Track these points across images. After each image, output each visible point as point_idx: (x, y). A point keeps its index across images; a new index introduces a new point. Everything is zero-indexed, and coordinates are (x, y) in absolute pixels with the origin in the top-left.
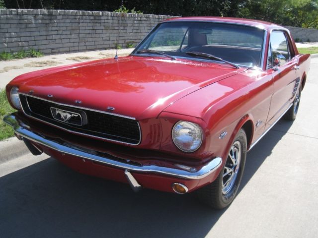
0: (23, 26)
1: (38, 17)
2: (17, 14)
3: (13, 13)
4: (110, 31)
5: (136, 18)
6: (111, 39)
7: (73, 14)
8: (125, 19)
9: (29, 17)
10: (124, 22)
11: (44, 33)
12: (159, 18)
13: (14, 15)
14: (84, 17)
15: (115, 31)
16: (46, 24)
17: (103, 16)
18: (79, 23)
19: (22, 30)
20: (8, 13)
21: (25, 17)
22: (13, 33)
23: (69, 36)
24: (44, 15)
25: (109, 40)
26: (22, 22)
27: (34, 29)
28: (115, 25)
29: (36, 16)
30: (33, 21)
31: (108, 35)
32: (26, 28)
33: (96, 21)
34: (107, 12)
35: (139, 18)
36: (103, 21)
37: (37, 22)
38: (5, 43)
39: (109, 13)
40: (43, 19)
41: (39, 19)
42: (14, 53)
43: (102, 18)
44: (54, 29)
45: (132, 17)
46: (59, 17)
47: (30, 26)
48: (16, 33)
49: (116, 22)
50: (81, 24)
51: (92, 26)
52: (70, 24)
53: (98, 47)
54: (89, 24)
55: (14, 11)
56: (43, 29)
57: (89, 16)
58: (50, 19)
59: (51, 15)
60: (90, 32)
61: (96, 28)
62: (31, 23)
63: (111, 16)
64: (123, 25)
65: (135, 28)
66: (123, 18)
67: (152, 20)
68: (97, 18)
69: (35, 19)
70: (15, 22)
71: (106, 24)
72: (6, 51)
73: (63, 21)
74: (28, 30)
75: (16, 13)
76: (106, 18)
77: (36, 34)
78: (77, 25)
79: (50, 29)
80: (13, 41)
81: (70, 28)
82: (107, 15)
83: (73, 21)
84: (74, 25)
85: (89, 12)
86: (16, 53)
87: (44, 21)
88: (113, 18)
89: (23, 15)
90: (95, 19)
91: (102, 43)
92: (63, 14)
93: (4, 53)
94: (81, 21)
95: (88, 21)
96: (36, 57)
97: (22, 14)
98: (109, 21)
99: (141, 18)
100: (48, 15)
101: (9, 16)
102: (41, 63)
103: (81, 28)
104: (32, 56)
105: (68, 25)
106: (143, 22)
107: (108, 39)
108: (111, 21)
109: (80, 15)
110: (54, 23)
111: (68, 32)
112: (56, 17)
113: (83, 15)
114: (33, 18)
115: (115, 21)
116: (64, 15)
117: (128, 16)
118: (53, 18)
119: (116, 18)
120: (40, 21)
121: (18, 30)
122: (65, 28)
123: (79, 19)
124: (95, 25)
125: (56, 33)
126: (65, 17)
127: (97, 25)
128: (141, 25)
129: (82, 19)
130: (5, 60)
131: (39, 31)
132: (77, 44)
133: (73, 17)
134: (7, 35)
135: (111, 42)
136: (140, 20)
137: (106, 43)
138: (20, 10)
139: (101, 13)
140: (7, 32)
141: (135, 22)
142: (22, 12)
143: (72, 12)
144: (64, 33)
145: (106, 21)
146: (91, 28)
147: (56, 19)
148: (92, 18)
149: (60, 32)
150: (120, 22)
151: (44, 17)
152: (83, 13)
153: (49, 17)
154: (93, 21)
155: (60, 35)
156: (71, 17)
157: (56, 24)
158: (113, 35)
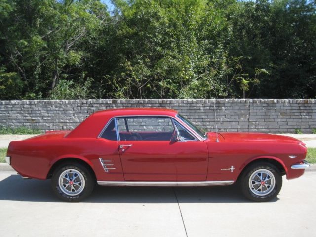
0: (193, 111)
1: (206, 105)
2: (188, 102)
3: (184, 102)
4: (287, 117)
6: (289, 124)
7: (242, 102)
8: (310, 105)
9: (198, 105)
10: (308, 108)
11: (211, 117)
14: (255, 104)
15: (293, 117)
16: (214, 110)
17: (278, 102)
18: (249, 109)
19: (191, 114)
20: (180, 102)
23: (238, 120)
24: (212, 103)
25: (287, 125)
26: (191, 108)
27: (203, 114)
28: (294, 111)
30: (202, 108)
31: (285, 120)
32: (195, 112)
33: (269, 108)
36: (278, 107)
37: (206, 108)
39: (287, 100)
40: (211, 106)
43: (277, 105)
44: (222, 113)
46: (226, 105)
47: (198, 111)
49: (297, 108)
50: (251, 110)
51: (266, 112)
52: (239, 110)
53: (272, 130)
54: (261, 110)
56: (211, 114)
57: (261, 103)
58: (218, 107)
59: (218, 103)
60: (263, 117)
61: (269, 113)
62: (200, 109)
63: (289, 103)
64: (305, 111)
66: (306, 105)
68: (271, 105)
69: (204, 106)
70: (186, 108)
71: (282, 110)
73: (231, 107)
74: (196, 114)
75: (186, 102)
76: (282, 104)
77: (204, 117)
78: (246, 111)
79: (218, 113)
81: (238, 113)
82: (283, 102)
83: (242, 108)
84: (242, 111)
85: (261, 99)
87: (212, 108)
88: (292, 104)
89: (192, 103)
90: (268, 106)
91: (278, 127)
92: (231, 102)
94: (251, 108)
95: (260, 108)
98: (286, 108)
100: (216, 103)
101: (180, 104)
103: (251, 114)
105: (237, 111)
107: (285, 124)
108: (290, 108)
109: (250, 103)
110: (222, 109)
111: (237, 117)
113: (254, 102)
114: (201, 105)
115: (294, 108)
117: (313, 102)
118: (220, 105)
119: (296, 105)
120: (208, 108)
122: (233, 113)
123: (250, 106)
124: (268, 110)
125: (224, 117)
126: (233, 105)
127: (271, 111)
129: (253, 106)
131: (207, 115)
132: (247, 127)
133: (242, 104)
135: (287, 127)
137: (284, 127)
138: (190, 100)
139: (275, 100)
142: (192, 101)
143: (241, 100)
144: (232, 117)
145: (282, 107)
146: (264, 114)
147: (224, 106)
148: (264, 105)
149: (229, 116)
150: (302, 108)
151: (212, 105)
152: (254, 101)
153: (217, 105)
154: (266, 107)
155: (228, 118)
156: (240, 104)
157: (224, 110)
158: (292, 120)
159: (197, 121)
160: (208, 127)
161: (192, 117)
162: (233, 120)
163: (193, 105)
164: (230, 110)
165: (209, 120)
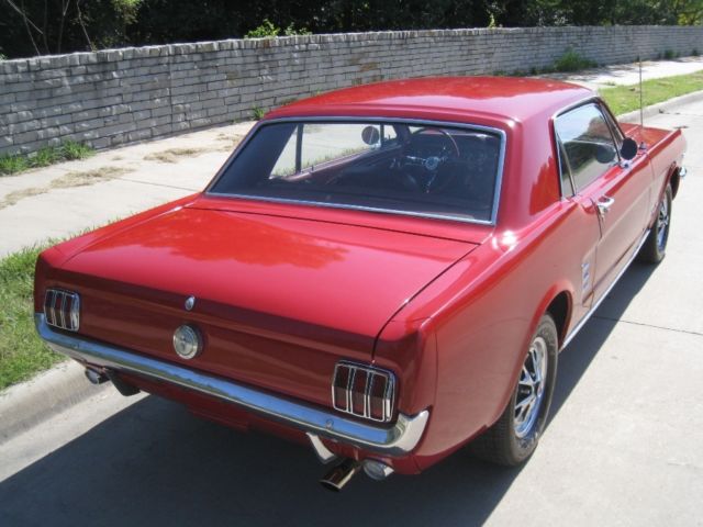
0: (45, 94)
1: (75, 72)
2: (29, 70)
3: (20, 68)
4: (240, 82)
5: (297, 47)
6: (243, 100)
7: (154, 54)
8: (272, 51)
9: (56, 74)
10: (270, 58)
11: (93, 104)
12: (348, 42)
13: (23, 72)
14: (179, 59)
15: (250, 81)
16: (95, 83)
17: (220, 50)
18: (168, 73)
19: (42, 104)
20: (8, 70)
21: (46, 73)
22: (24, 113)
23: (148, 105)
24: (89, 64)
25: (240, 101)
26: (40, 85)
27: (70, 99)
28: (249, 67)
29: (70, 69)
30: (66, 82)
31: (235, 91)
32: (51, 97)
33: (206, 64)
34: (230, 40)
35: (304, 46)
36: (221, 62)
37: (75, 81)
38: (8, 135)
39: (234, 41)
40: (86, 74)
41: (78, 75)
42: (30, 156)
43: (220, 55)
44: (113, 92)
45: (286, 45)
46: (121, 66)
47: (58, 92)
48: (30, 110)
49: (253, 60)
50: (172, 75)
51: (199, 76)
52: (149, 78)
53: (215, 120)
54: (191, 73)
55: (22, 64)
56: (91, 95)
57: (189, 54)
58: (104, 72)
59: (103, 62)
60: (196, 89)
61: (206, 79)
62: (61, 86)
63: (240, 49)
64: (267, 66)
65: (295, 68)
66: (267, 51)
67: (333, 46)
68: (209, 57)
69: (71, 76)
70: (26, 87)
71: (229, 68)
72: (11, 154)
73: (132, 72)
74: (54, 102)
75: (25, 68)
76: (227, 54)
77: (74, 107)
78: (163, 76)
79: (105, 92)
80: (25, 128)
81: (148, 86)
82: (229, 47)
83: (155, 70)
84: (156, 79)
85: (189, 44)
86: (35, 154)
87: (90, 78)
88: (245, 52)
89: (42, 70)
90: (204, 60)
91: (224, 109)
92: (130, 57)
93: (8, 158)
94: (173, 67)
95: (188, 66)
96: (78, 158)
97: (40, 68)
98: (236, 61)
99: (307, 44)
100: (98, 64)
101: (10, 77)
102: (88, 176)
103: (173, 83)
104: (70, 157)
105: (145, 79)
106: (313, 53)
107: (236, 99)
108: (240, 60)
109: (169, 55)
110: (113, 79)
111: (146, 96)
112: (116, 66)
113: (177, 53)
114: (64, 74)
115: (248, 60)
116: (133, 59)
117: (277, 44)
118: (108, 67)
119: (251, 52)
120: (81, 79)
121: (33, 105)
122: (138, 88)
123: (168, 64)
124: (205, 72)
125: (118, 100)
126: (134, 64)
127: (210, 71)
128: (308, 60)
129: (174, 63)
130: (10, 172)
131: (81, 101)
132: (168, 120)
133: (154, 61)
134: (11, 117)
135: (242, 107)
136: (307, 50)
137: (234, 108)
138: (33, 61)
139: (215, 44)
140: (11, 112)
141: (295, 55)
142: (39, 64)
143: (151, 51)
144: (137, 98)
145: (229, 61)
146: (196, 80)
147: (116, 70)
148: (196, 58)
149: (128, 98)
150: (261, 59)
151: (90, 70)
152: (176, 48)
153: (101, 69)
154: (201, 65)
155: (128, 103)
156: (148, 62)
157: (116, 82)
158: (246, 90)
159: (58, 123)
160: (87, 135)
161: (44, 112)
162: (138, 106)
163: (43, 74)
164: (131, 81)
165: (86, 114)
